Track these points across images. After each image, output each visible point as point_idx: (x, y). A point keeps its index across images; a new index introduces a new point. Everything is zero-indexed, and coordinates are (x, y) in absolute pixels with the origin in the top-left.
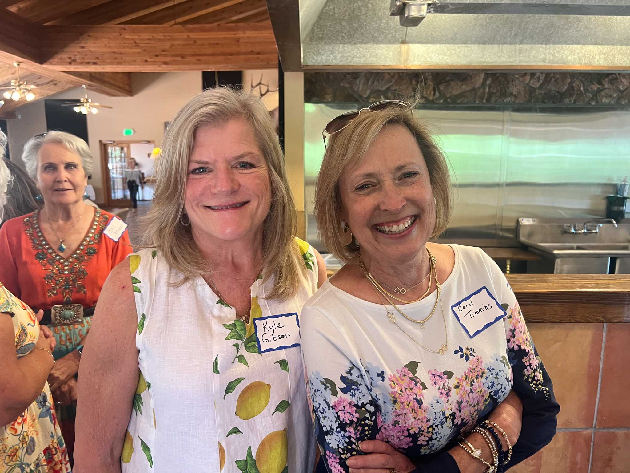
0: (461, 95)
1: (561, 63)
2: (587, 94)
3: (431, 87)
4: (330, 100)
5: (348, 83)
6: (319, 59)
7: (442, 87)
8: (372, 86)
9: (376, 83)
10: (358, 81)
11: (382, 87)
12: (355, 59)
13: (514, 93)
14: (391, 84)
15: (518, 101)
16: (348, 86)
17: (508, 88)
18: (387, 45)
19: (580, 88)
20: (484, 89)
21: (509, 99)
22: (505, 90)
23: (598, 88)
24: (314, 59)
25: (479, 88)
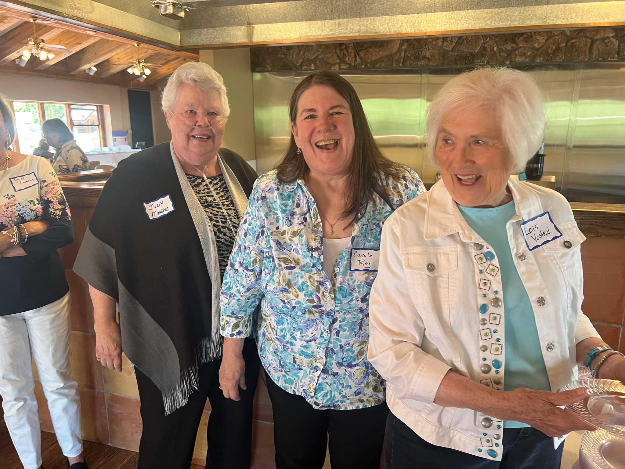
0: (380, 60)
1: (373, 33)
2: (501, 53)
3: (353, 54)
4: (270, 69)
5: (284, 54)
6: (191, 41)
7: (362, 54)
8: (303, 55)
9: (306, 53)
10: (291, 51)
11: (312, 56)
12: (216, 40)
13: (427, 56)
14: (319, 53)
15: (431, 64)
16: (283, 56)
17: (421, 51)
18: (238, 27)
19: (493, 48)
20: (400, 53)
21: (423, 62)
22: (419, 54)
23: (512, 47)
24: (188, 41)
25: (396, 53)
